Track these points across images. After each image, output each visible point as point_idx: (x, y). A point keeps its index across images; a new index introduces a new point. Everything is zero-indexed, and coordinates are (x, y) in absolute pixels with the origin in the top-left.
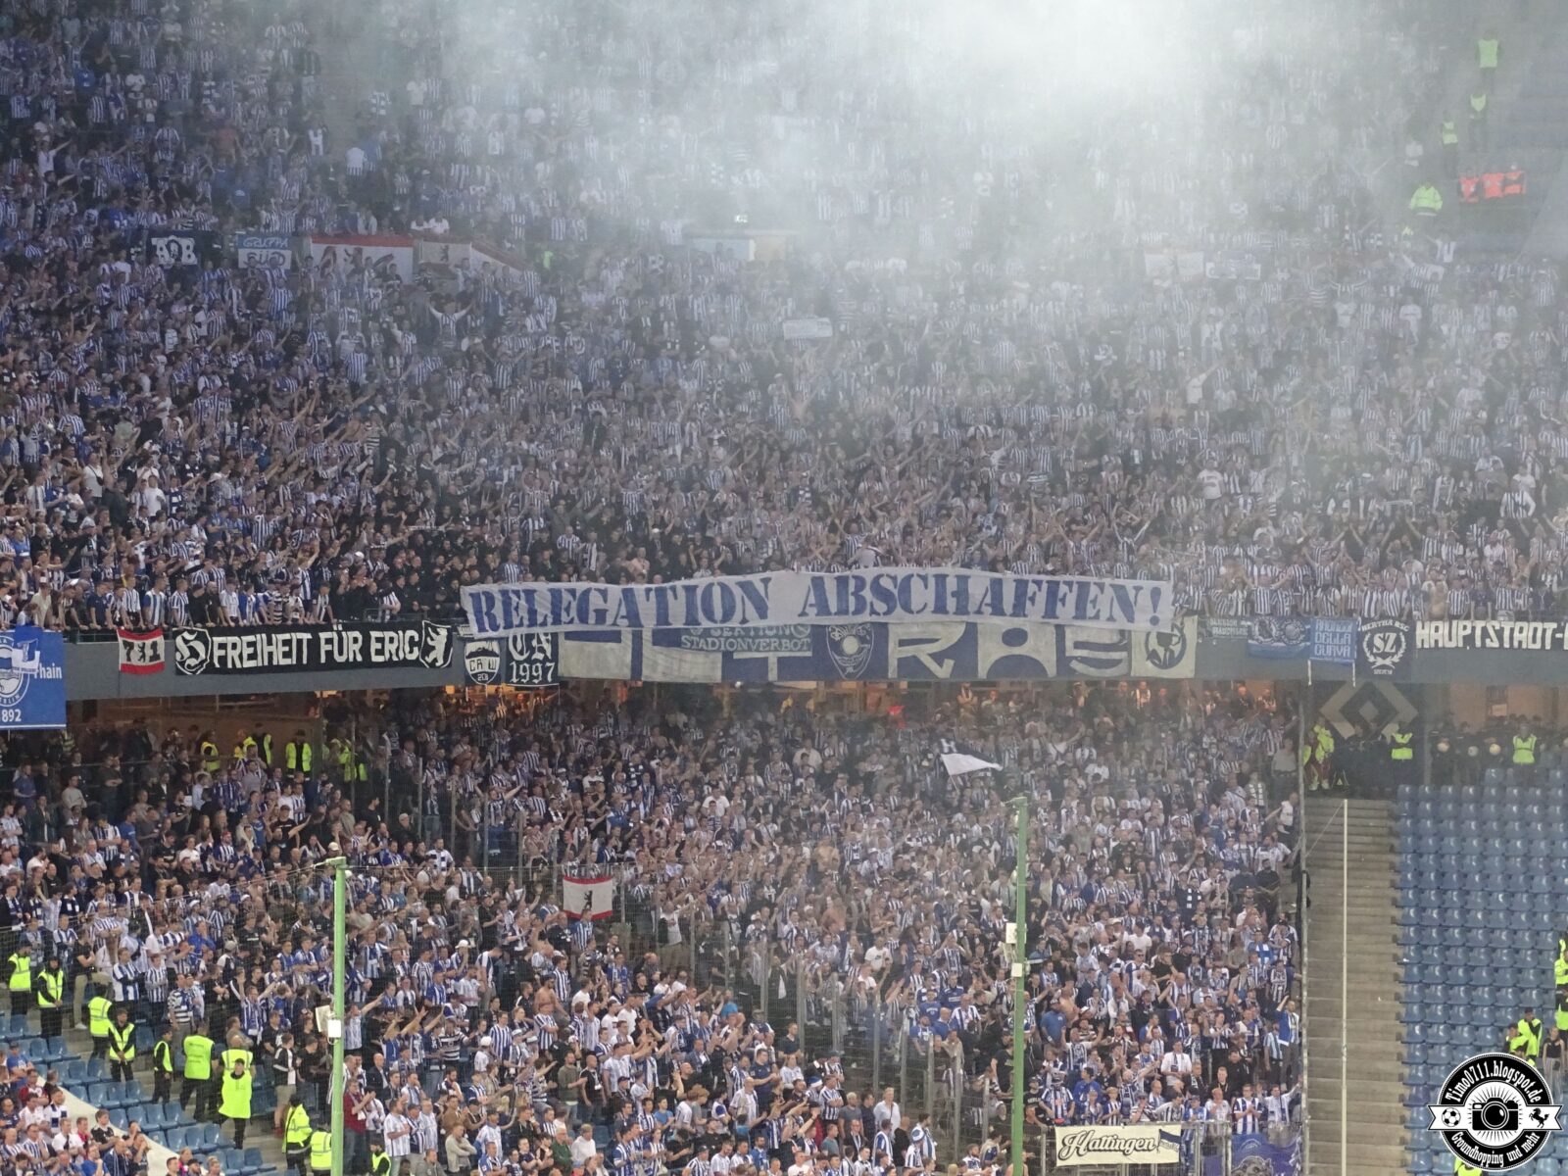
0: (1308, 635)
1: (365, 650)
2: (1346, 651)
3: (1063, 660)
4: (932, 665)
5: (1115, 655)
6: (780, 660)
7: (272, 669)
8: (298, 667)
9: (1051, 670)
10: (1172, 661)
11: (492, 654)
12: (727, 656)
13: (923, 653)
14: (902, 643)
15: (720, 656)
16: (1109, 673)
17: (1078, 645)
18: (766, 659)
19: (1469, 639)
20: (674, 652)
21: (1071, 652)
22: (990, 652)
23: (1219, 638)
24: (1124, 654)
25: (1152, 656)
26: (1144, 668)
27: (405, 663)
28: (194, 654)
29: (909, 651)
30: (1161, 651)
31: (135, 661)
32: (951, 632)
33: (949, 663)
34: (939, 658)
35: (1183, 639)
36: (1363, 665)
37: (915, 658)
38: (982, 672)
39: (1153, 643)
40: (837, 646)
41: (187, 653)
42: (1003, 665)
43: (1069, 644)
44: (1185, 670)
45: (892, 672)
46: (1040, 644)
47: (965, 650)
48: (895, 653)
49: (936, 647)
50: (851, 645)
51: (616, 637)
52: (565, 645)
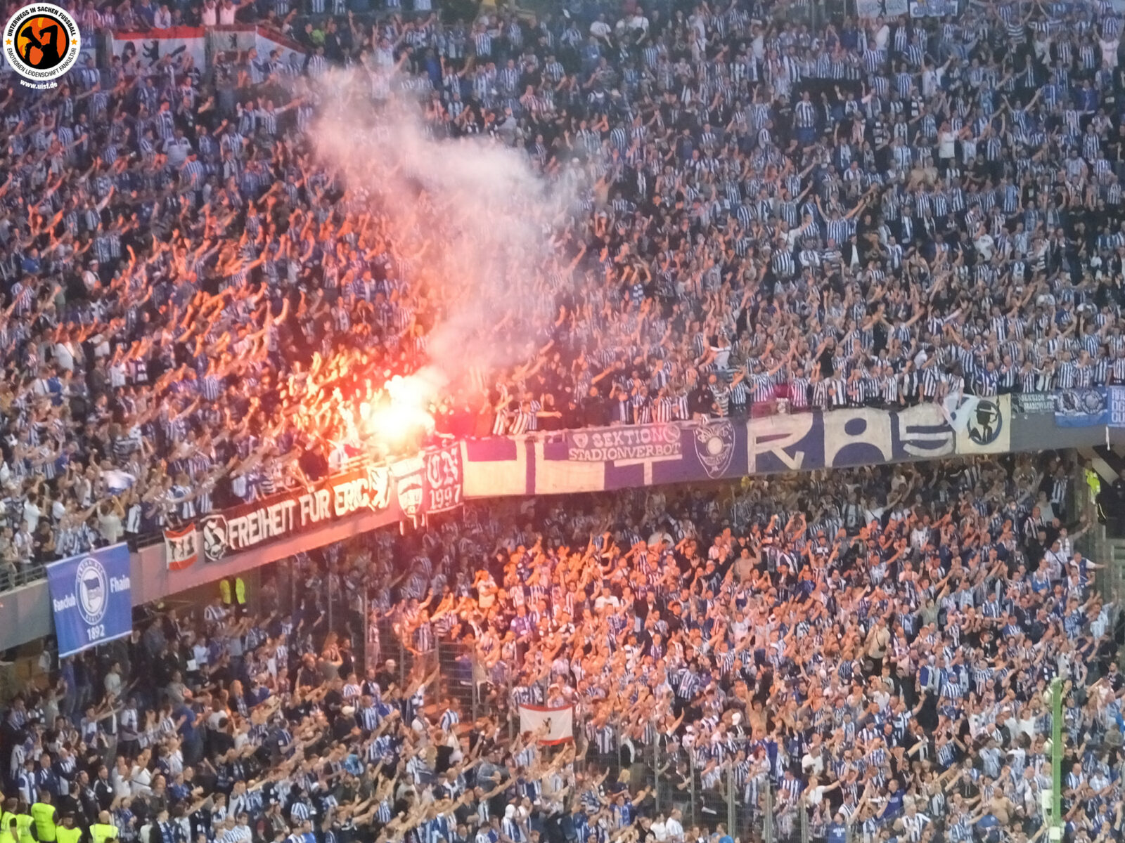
0: (1105, 405)
1: (332, 509)
3: (897, 444)
4: (786, 459)
5: (940, 436)
6: (655, 464)
7: (269, 539)
8: (287, 534)
9: (888, 455)
10: (990, 437)
11: (416, 486)
12: (609, 464)
13: (777, 447)
14: (759, 440)
15: (601, 467)
16: (937, 453)
17: (911, 430)
18: (641, 466)
20: (564, 464)
21: (904, 436)
22: (836, 441)
23: (1030, 413)
24: (949, 435)
25: (973, 433)
26: (967, 446)
27: (358, 511)
28: (217, 538)
29: (765, 447)
30: (981, 429)
32: (802, 425)
33: (800, 455)
34: (790, 451)
35: (999, 416)
37: (771, 454)
38: (828, 461)
39: (975, 424)
40: (703, 448)
42: (846, 454)
43: (902, 429)
44: (1002, 445)
45: (752, 468)
46: (877, 431)
47: (813, 442)
48: (754, 450)
49: (789, 442)
50: (715, 446)
51: (512, 455)
52: (470, 468)
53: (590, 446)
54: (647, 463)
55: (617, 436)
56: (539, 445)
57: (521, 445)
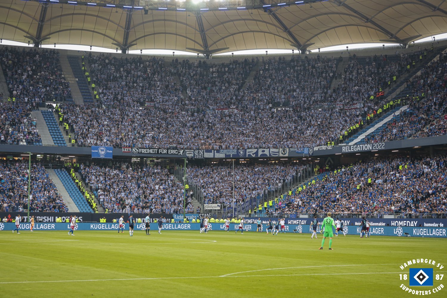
0: (304, 150)
1: (168, 152)
2: (307, 152)
3: (270, 154)
4: (252, 155)
5: (277, 153)
6: (232, 155)
7: (150, 153)
8: (155, 153)
9: (268, 155)
10: (285, 154)
11: (192, 154)
12: (226, 154)
13: (251, 154)
14: (248, 152)
15: (224, 154)
16: (276, 156)
17: (272, 152)
18: (230, 155)
19: (319, 149)
20: (219, 154)
21: (271, 153)
22: (260, 153)
23: (291, 151)
24: (278, 153)
25: (282, 153)
26: (281, 155)
27: (175, 154)
28: (136, 151)
29: (249, 153)
30: (283, 153)
31: (125, 150)
32: (256, 150)
33: (255, 155)
34: (253, 154)
35: (286, 151)
36: (309, 153)
37: (250, 154)
38: (259, 156)
39: (282, 152)
40: (240, 153)
41: (135, 150)
42: (261, 155)
43: (271, 152)
44: (287, 155)
45: (247, 156)
46: (267, 152)
47: (257, 153)
48: (247, 154)
49: (253, 153)
50: (242, 153)
51: (212, 152)
52: (205, 153)
53: (223, 151)
54: (231, 154)
55: (227, 150)
56: (215, 151)
57: (213, 151)
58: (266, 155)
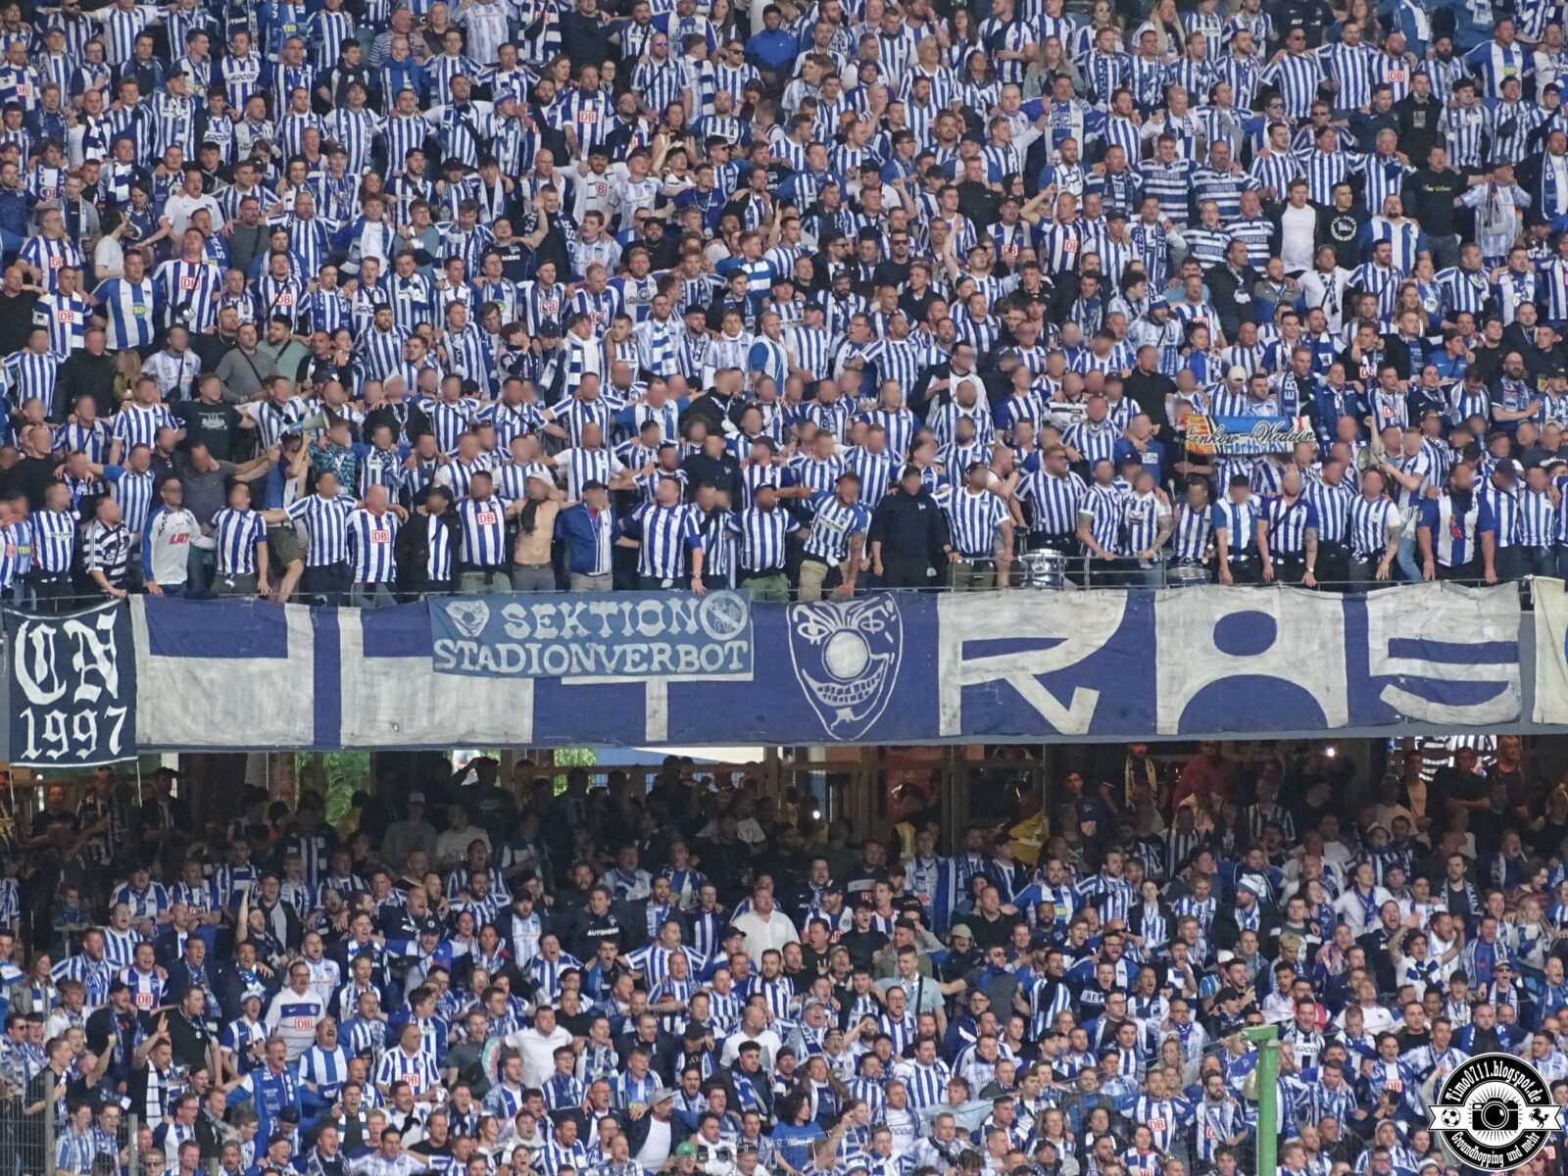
3: (1363, 686)
9: (1336, 710)
13: (1023, 673)
14: (972, 650)
16: (1475, 714)
21: (1381, 663)
22: (1185, 671)
24: (1511, 670)
29: (987, 670)
33: (1087, 699)
34: (1060, 684)
38: (1168, 719)
40: (814, 657)
43: (1377, 645)
45: (949, 721)
48: (954, 675)
49: (1054, 660)
50: (846, 656)
51: (274, 644)
52: (156, 671)
53: (494, 633)
54: (657, 692)
55: (571, 613)
56: (350, 623)
57: (299, 620)
58: (1297, 701)
